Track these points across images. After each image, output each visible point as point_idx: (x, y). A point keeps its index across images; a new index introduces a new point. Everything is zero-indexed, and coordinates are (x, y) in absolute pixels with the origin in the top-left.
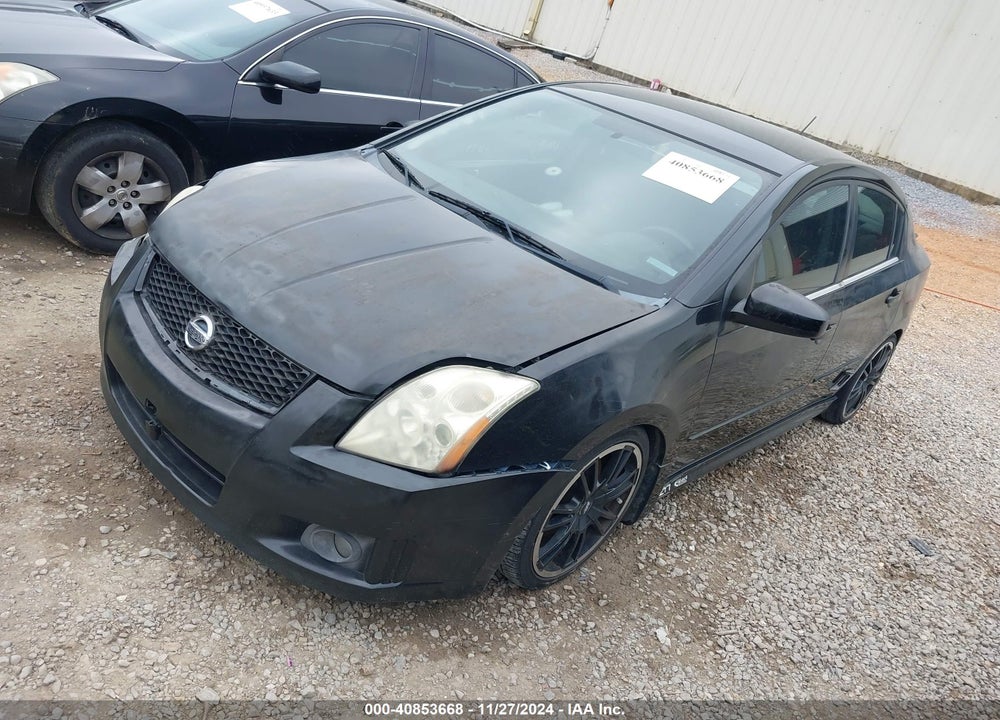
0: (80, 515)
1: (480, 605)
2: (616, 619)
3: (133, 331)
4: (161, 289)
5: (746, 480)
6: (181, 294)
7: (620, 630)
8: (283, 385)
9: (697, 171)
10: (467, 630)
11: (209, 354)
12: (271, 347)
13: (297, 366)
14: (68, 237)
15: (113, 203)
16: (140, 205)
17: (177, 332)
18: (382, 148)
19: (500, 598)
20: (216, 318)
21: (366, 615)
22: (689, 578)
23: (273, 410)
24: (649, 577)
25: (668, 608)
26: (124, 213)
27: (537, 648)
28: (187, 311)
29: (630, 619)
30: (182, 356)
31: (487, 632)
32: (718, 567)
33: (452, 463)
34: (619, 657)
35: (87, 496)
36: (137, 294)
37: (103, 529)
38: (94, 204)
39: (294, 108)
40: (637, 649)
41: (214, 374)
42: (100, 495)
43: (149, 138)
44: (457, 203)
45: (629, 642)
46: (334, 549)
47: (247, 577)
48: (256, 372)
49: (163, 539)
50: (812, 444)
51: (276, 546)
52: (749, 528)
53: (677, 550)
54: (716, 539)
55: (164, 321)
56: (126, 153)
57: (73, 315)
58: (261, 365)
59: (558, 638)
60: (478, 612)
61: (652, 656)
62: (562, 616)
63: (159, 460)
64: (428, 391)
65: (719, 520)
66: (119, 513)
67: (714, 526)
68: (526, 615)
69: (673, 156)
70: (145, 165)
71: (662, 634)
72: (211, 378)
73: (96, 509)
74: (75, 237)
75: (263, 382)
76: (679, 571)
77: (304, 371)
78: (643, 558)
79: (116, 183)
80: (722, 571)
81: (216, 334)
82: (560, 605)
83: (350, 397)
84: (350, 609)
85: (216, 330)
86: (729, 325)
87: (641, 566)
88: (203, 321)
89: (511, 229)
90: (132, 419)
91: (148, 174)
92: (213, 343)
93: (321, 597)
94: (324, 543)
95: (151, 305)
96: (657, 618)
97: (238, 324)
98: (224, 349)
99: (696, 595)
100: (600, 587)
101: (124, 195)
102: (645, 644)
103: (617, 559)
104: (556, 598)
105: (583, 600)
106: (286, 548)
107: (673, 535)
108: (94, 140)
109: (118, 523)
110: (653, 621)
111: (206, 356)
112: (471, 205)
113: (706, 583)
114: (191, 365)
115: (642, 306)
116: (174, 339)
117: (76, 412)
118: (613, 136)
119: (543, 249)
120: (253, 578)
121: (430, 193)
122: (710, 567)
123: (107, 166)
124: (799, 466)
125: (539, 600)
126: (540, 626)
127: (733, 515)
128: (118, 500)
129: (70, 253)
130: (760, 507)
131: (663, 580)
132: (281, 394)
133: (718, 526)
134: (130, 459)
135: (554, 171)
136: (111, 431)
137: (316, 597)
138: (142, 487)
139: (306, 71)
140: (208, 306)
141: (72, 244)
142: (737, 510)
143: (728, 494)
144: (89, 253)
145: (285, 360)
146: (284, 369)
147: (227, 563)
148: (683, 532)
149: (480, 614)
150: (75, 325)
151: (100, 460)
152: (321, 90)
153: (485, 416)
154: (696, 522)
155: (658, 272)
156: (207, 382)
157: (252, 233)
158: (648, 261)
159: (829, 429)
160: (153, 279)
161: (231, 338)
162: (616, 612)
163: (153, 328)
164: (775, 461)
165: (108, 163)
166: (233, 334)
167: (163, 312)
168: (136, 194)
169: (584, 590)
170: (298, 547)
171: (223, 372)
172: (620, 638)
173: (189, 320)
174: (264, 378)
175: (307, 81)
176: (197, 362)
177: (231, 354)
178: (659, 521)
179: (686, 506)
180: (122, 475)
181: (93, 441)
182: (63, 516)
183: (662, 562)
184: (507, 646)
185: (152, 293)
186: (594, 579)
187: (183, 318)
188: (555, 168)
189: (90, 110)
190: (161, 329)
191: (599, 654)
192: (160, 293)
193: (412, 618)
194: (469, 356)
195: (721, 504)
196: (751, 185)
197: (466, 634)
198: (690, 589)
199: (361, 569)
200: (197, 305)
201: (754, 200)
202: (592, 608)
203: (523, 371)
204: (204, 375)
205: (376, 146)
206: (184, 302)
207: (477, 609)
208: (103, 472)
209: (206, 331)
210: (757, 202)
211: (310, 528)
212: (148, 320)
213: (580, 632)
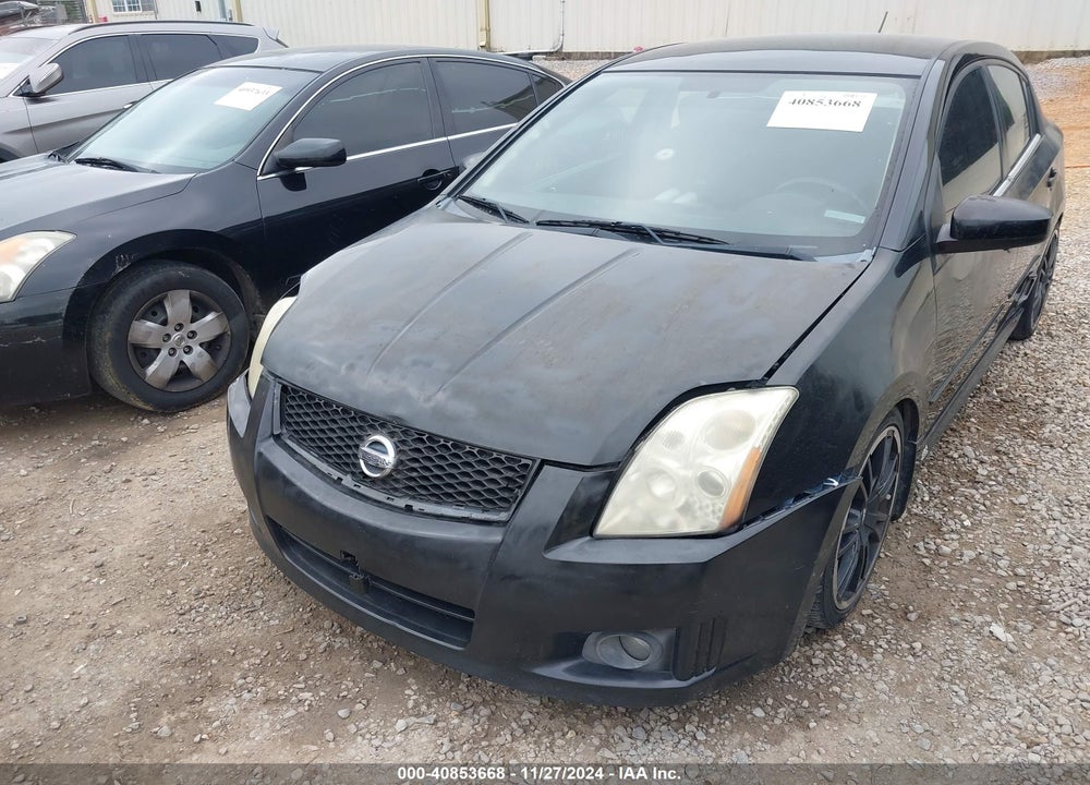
0: (309, 705)
1: (788, 663)
2: (937, 630)
3: (293, 480)
4: (306, 423)
5: (973, 429)
6: (334, 421)
7: (951, 642)
8: (504, 484)
9: (826, 102)
10: (789, 697)
11: (398, 477)
12: (472, 446)
13: (512, 458)
14: (140, 405)
15: (173, 352)
16: (201, 345)
17: (347, 464)
18: (457, 194)
19: (803, 650)
20: (391, 435)
21: (674, 717)
22: (985, 558)
23: (503, 516)
24: (943, 571)
25: (984, 599)
26: (187, 359)
27: (878, 693)
28: (350, 438)
29: (954, 625)
30: (363, 490)
31: (813, 692)
32: (1007, 535)
33: (736, 512)
34: (969, 673)
35: (305, 681)
36: (277, 438)
37: (342, 713)
38: (154, 359)
39: (324, 188)
40: (982, 657)
41: (413, 498)
42: (317, 676)
43: (187, 269)
44: (576, 224)
45: (970, 652)
46: (625, 655)
47: (523, 717)
48: (466, 479)
49: (411, 704)
50: (1017, 368)
51: (559, 671)
52: (1012, 481)
53: (952, 531)
54: (984, 505)
55: (325, 458)
56: (170, 293)
57: (184, 486)
58: (469, 470)
59: (892, 672)
60: (790, 672)
61: (1003, 659)
62: (881, 646)
63: (378, 617)
64: (675, 440)
65: (974, 482)
66: (349, 690)
67: (974, 492)
68: (841, 658)
69: (788, 96)
70: (193, 299)
71: (998, 630)
72: (411, 503)
73: (322, 694)
74: (147, 402)
75: (478, 488)
76: (969, 554)
77: (524, 461)
78: (923, 552)
79: (169, 329)
80: (1013, 538)
81: (399, 452)
82: (870, 635)
83: (589, 474)
84: (653, 716)
85: (397, 447)
86: (939, 258)
87: (927, 561)
88: (377, 443)
89: (654, 231)
90: (322, 579)
91: (199, 309)
92: (400, 462)
93: (614, 712)
94: (612, 651)
95: (299, 444)
96: (980, 614)
97: (421, 433)
98: (416, 465)
99: (1004, 574)
100: (899, 600)
101: (181, 339)
102: (989, 649)
103: (895, 561)
104: (862, 628)
105: (890, 621)
106: (568, 670)
107: (938, 515)
108: (133, 290)
109: (354, 701)
110: (979, 619)
111: (396, 480)
112: (593, 220)
113: (1006, 557)
114: (381, 497)
115: (850, 265)
116: (346, 473)
117: (244, 591)
118: (710, 96)
119: (700, 240)
120: (531, 716)
121: (539, 224)
122: (998, 537)
123: (154, 314)
124: (1017, 396)
125: (845, 638)
126: (865, 666)
127: (985, 473)
128: (340, 675)
129: (146, 421)
130: (1005, 454)
131: (959, 569)
132: (506, 495)
133: (977, 489)
134: (327, 624)
135: (665, 154)
136: (289, 600)
137: (609, 715)
138: (357, 652)
139: (325, 143)
140: (377, 424)
141: (144, 410)
142: (985, 466)
143: (967, 450)
144: (165, 415)
145: (495, 455)
146: (497, 466)
147: (493, 708)
148: (946, 509)
149: (793, 674)
150: (191, 496)
151: (296, 637)
152: (348, 158)
153: (754, 448)
154: (953, 492)
155: (845, 223)
156: (409, 509)
157: (384, 329)
158: (826, 215)
159: (1022, 347)
160: (290, 415)
161: (418, 450)
162: (935, 623)
163: (313, 469)
164: (989, 399)
165: (155, 310)
166: (420, 446)
167: (319, 447)
168: (193, 334)
169: (885, 609)
170: (580, 665)
171: (423, 492)
172: (956, 651)
173: (357, 446)
174: (477, 483)
175: (329, 154)
176: (386, 491)
177: (427, 469)
178: (915, 506)
179: (930, 480)
180: (329, 646)
181: (278, 618)
182: (292, 713)
183: (946, 550)
184: (843, 700)
185: (295, 431)
186: (887, 593)
187: (349, 447)
188: (664, 151)
189: (120, 259)
190: (324, 467)
191: (947, 677)
192: (306, 428)
193: (724, 703)
194: (704, 383)
195: (964, 464)
196: (895, 98)
197: (793, 702)
198: (993, 570)
199: (666, 667)
200: (360, 427)
201: (906, 113)
202: (906, 627)
203: (771, 381)
204: (401, 503)
205: (449, 195)
206: (343, 429)
207: (787, 669)
208: (307, 648)
209: (386, 453)
210: (911, 114)
211: (591, 639)
212: (303, 462)
213: (910, 658)
